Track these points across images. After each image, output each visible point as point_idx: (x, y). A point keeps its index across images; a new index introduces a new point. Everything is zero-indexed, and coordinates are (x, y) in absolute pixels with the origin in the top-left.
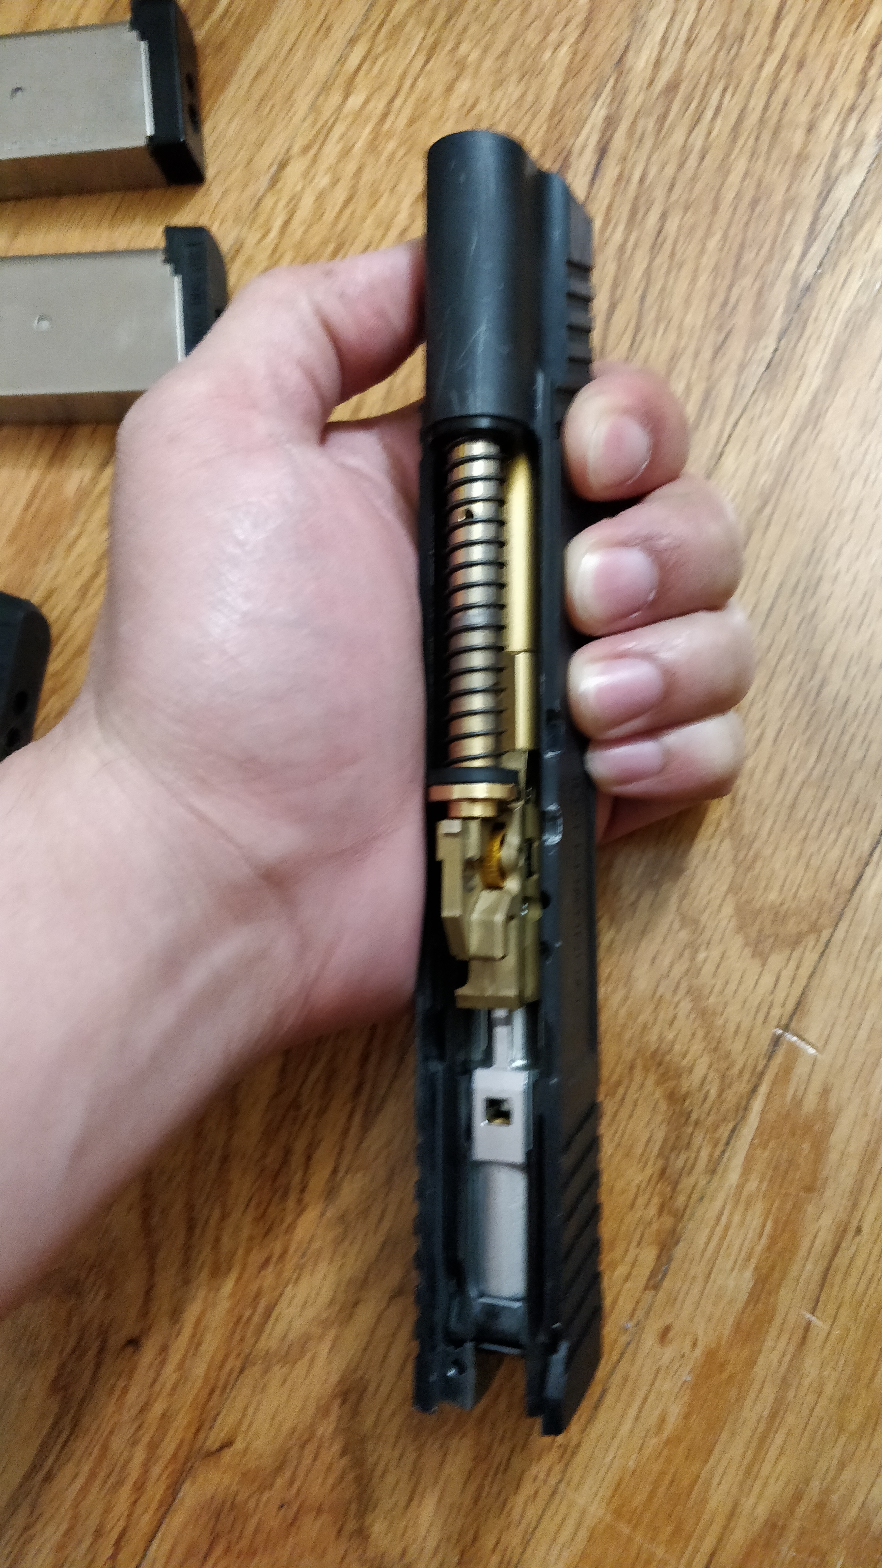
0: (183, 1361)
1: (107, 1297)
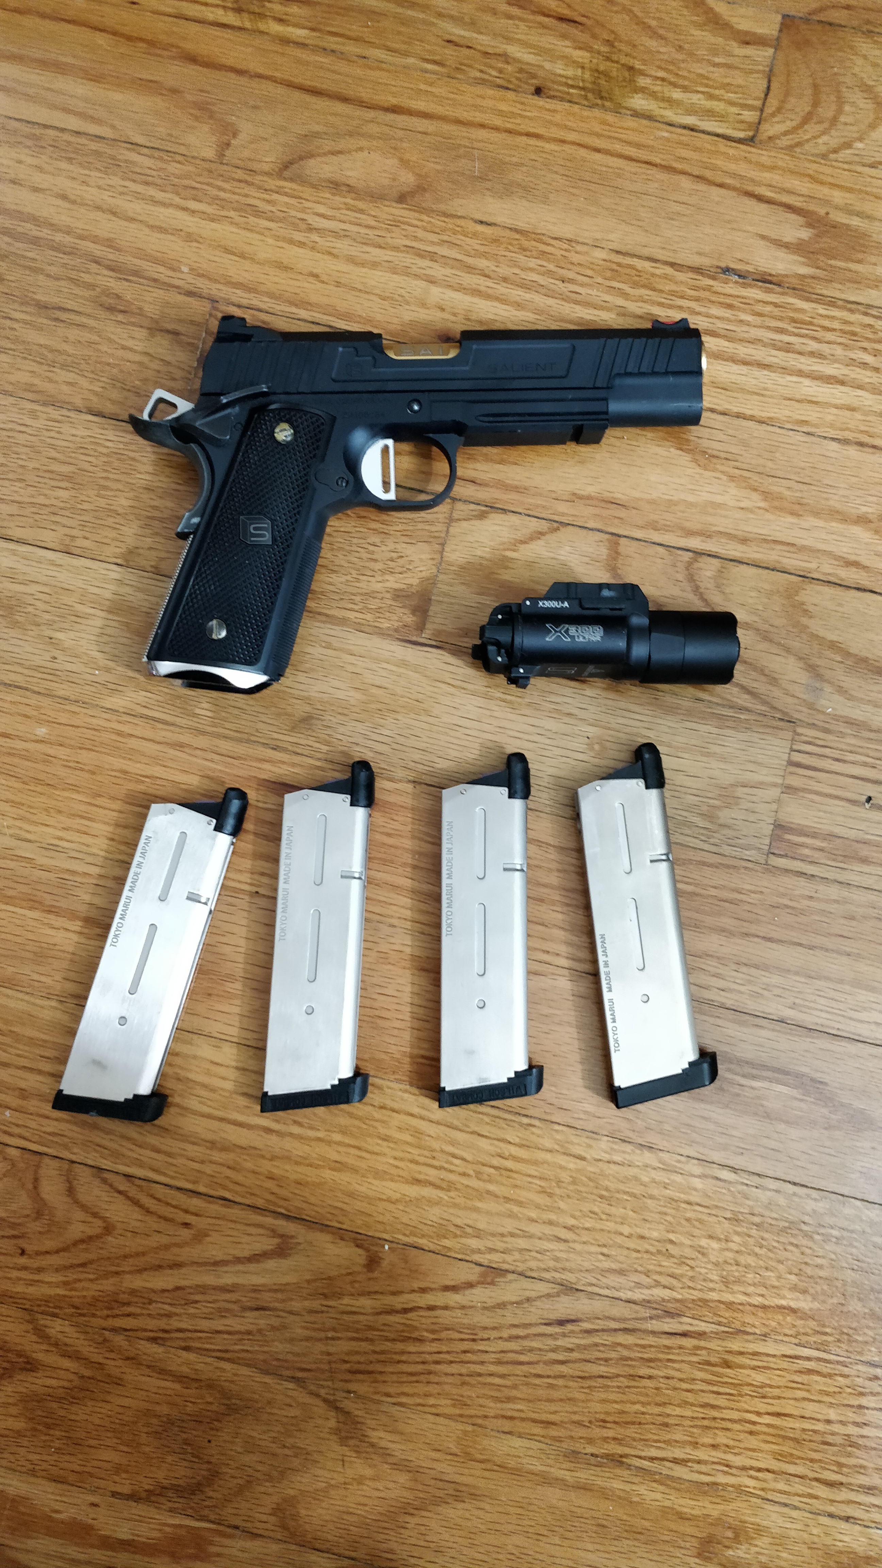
0: (20, 1279)
1: (40, 1233)
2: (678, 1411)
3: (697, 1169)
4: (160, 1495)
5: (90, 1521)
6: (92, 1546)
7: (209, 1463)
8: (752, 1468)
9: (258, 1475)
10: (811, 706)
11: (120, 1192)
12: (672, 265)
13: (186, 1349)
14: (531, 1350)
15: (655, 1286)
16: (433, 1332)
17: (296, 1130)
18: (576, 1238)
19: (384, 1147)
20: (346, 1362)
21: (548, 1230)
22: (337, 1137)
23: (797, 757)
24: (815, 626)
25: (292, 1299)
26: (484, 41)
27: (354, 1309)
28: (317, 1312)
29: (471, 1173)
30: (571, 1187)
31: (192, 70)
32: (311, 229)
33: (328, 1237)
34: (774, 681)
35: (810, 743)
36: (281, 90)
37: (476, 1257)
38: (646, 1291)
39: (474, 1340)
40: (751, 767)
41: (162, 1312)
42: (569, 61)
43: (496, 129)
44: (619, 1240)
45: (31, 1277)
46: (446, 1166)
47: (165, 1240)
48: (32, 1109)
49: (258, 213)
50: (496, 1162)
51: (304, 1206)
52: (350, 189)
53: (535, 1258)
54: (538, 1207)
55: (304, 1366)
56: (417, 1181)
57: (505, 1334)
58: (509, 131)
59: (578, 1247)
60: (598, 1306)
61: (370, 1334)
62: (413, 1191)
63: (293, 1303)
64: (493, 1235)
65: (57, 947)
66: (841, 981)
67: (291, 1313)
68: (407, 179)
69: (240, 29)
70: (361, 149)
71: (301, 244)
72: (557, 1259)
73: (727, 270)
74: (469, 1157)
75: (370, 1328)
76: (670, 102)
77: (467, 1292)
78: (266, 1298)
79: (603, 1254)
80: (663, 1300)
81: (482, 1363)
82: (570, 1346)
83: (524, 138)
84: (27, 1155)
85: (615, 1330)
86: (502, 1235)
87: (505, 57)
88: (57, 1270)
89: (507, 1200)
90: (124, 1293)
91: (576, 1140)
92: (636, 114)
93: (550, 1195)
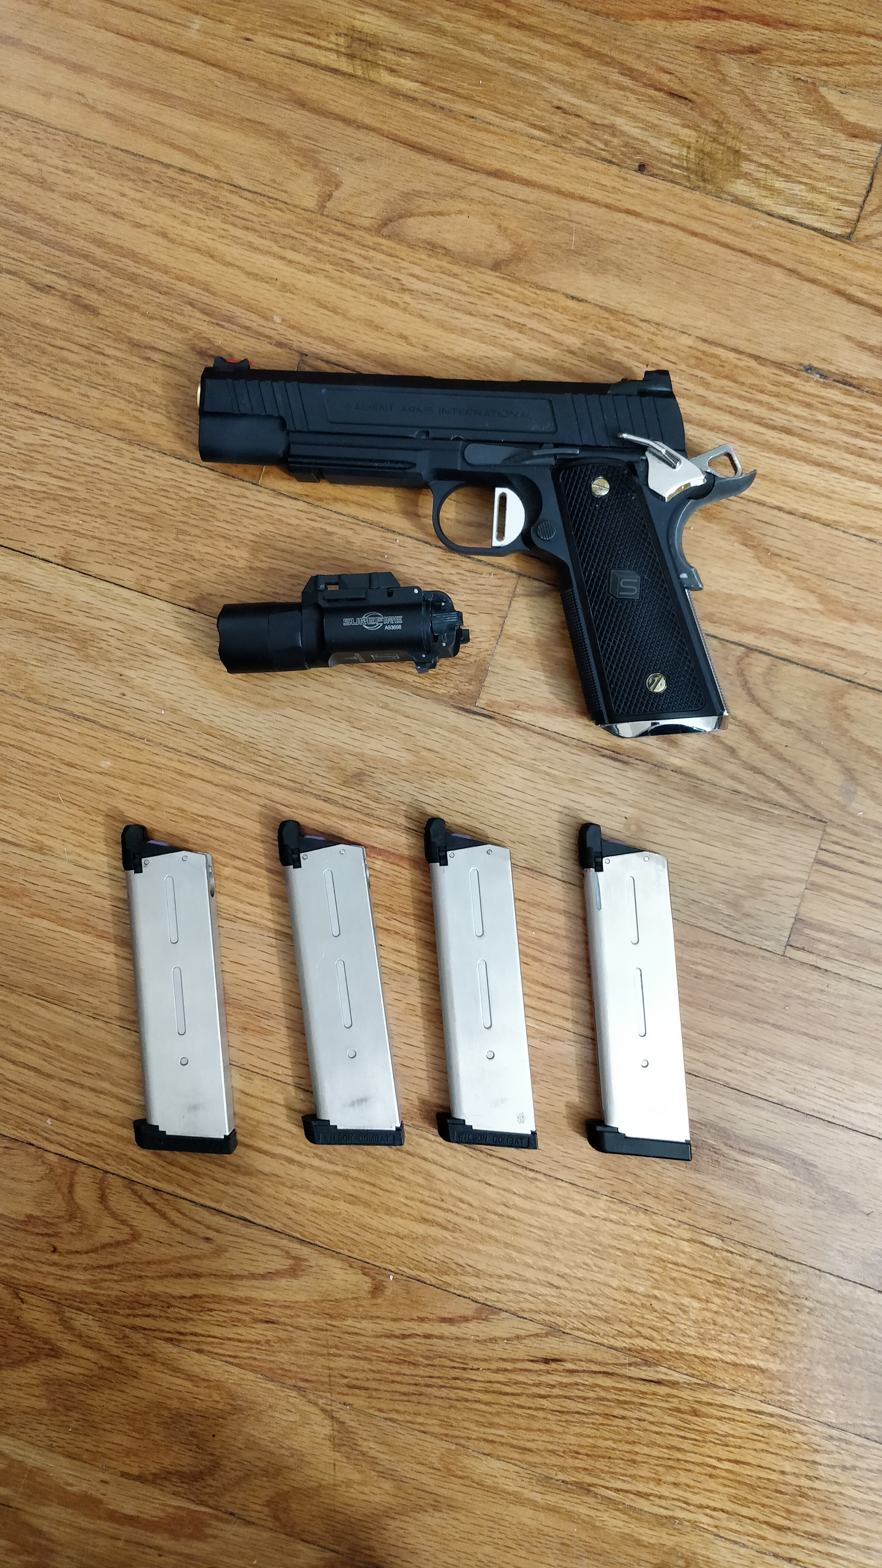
0: (51, 1274)
1: (71, 1233)
2: (646, 1450)
3: (687, 1235)
4: (165, 1478)
5: (101, 1497)
6: (99, 1517)
7: (211, 1455)
8: (708, 1507)
9: (256, 1470)
10: (843, 808)
11: (148, 1204)
12: (757, 358)
13: (199, 1351)
14: (517, 1383)
15: (637, 1337)
16: (427, 1358)
17: (316, 1162)
18: (567, 1285)
19: (397, 1186)
20: (346, 1377)
21: (543, 1276)
22: (354, 1173)
23: (825, 856)
24: (856, 731)
25: (299, 1316)
26: (592, 110)
27: (356, 1330)
28: (322, 1330)
29: (476, 1217)
30: (568, 1240)
31: (300, 116)
32: (404, 290)
33: (339, 1264)
34: (810, 780)
35: (837, 843)
36: (384, 145)
37: (474, 1295)
38: (627, 1340)
39: (464, 1369)
40: (780, 861)
41: (179, 1316)
42: (677, 140)
43: (596, 203)
44: (607, 1291)
45: (60, 1272)
46: (453, 1209)
47: (187, 1251)
48: (72, 1120)
49: (353, 268)
50: (500, 1209)
51: (318, 1232)
52: (447, 252)
53: (527, 1301)
54: (535, 1254)
55: (308, 1377)
56: (425, 1220)
57: (494, 1365)
58: (608, 206)
59: (569, 1294)
60: (580, 1349)
61: (368, 1354)
62: (421, 1229)
63: (301, 1320)
64: (491, 1276)
65: (106, 971)
66: (842, 1073)
67: (297, 1328)
68: (504, 247)
69: (352, 76)
70: (461, 212)
71: (394, 304)
72: (549, 1303)
73: (809, 369)
74: (476, 1204)
75: (368, 1348)
76: (772, 191)
77: (463, 1325)
78: (275, 1313)
79: (591, 1302)
80: (643, 1349)
81: (470, 1390)
82: (553, 1383)
83: (624, 215)
84: (65, 1162)
85: (595, 1372)
86: (500, 1277)
87: (613, 129)
88: (85, 1269)
89: (507, 1245)
90: (145, 1295)
91: (577, 1197)
92: (737, 200)
93: (547, 1244)
